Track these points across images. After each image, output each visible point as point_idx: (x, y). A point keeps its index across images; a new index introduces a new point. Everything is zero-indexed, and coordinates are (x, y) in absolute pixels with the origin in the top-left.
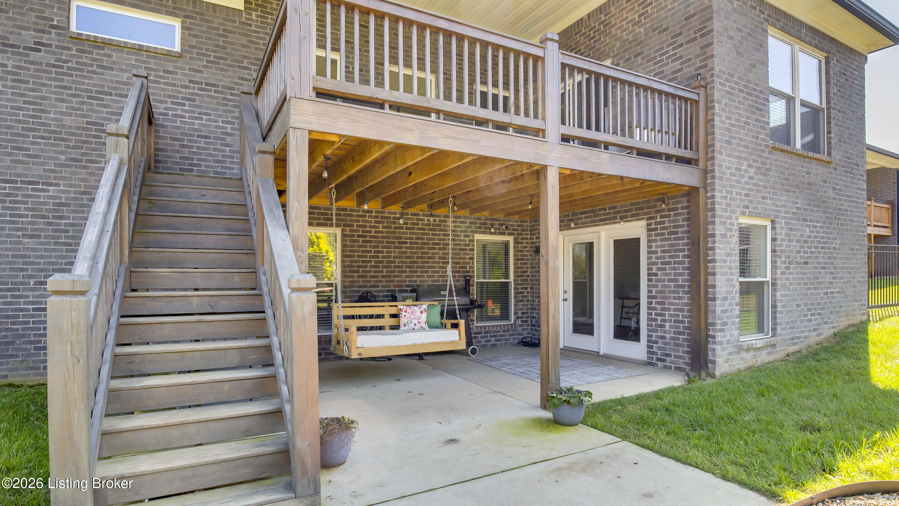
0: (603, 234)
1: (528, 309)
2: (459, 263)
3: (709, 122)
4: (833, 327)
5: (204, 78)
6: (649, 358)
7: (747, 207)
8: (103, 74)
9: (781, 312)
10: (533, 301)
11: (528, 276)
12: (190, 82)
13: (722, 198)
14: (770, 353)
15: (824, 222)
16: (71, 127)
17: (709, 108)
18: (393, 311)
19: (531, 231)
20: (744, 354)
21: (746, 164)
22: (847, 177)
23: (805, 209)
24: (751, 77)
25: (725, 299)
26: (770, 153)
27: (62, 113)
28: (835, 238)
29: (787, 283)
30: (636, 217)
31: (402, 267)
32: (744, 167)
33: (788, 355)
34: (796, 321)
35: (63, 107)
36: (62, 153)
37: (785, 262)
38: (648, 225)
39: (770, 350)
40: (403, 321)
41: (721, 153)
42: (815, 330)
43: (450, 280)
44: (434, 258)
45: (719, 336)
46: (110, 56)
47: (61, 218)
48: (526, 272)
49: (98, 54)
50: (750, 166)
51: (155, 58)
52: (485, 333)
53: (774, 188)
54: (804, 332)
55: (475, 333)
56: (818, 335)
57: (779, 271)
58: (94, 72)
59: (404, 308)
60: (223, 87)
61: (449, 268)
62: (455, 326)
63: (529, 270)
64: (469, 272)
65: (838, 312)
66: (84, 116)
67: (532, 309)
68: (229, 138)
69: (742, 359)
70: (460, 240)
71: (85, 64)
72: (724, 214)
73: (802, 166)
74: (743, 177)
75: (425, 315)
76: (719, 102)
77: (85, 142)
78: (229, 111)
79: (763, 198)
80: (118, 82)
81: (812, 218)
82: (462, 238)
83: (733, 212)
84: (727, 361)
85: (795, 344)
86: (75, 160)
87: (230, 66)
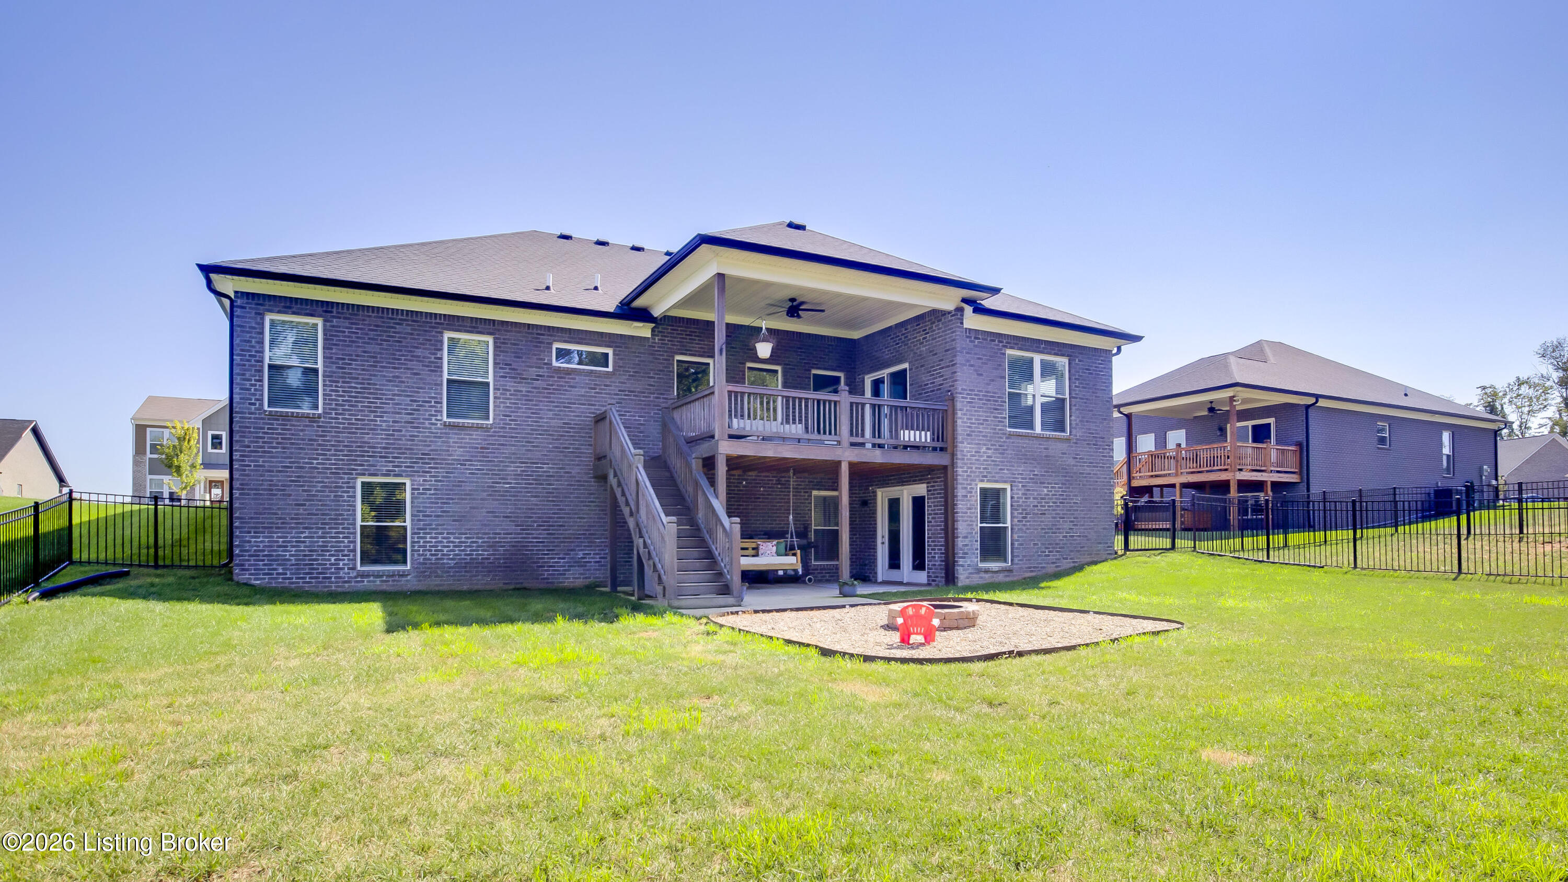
0: (905, 492)
1: (857, 552)
2: (800, 514)
3: (954, 422)
4: (1073, 562)
5: (628, 387)
6: (928, 580)
7: (985, 477)
8: (571, 391)
9: (1017, 548)
10: (861, 545)
11: (857, 524)
12: (620, 391)
13: (963, 472)
14: (1007, 576)
15: (1062, 484)
16: (555, 427)
17: (954, 413)
18: (754, 545)
19: (859, 487)
20: (982, 575)
21: (984, 448)
22: (1090, 448)
23: (1042, 475)
24: (990, 388)
25: (966, 537)
26: (1007, 438)
27: (550, 418)
28: (1076, 496)
29: (1024, 528)
30: (921, 481)
31: (757, 516)
32: (984, 449)
33: (1025, 579)
34: (1034, 556)
35: (550, 414)
36: (550, 443)
37: (1021, 513)
38: (928, 487)
39: (1006, 574)
40: (761, 552)
41: (962, 443)
42: (1053, 563)
43: (792, 527)
44: (780, 510)
45: (961, 562)
46: (574, 379)
47: (550, 485)
48: (855, 521)
49: (569, 378)
50: (988, 449)
51: (599, 377)
52: (821, 570)
53: (1010, 462)
54: (1041, 564)
55: (813, 570)
56: (1057, 567)
57: (1016, 520)
58: (566, 390)
59: (761, 543)
60: (639, 392)
61: (791, 517)
62: (794, 555)
63: (858, 520)
64: (807, 521)
65: (1078, 551)
66: (562, 419)
67: (860, 551)
68: (642, 427)
69: (982, 578)
70: (800, 496)
71: (562, 386)
72: (965, 482)
73: (1040, 444)
74: (982, 456)
75: (775, 548)
76: (961, 410)
77: (562, 436)
78: (642, 409)
79: (1001, 469)
80: (579, 395)
81: (1050, 481)
82: (803, 494)
83: (974, 480)
84: (968, 578)
85: (1032, 571)
86: (557, 447)
87: (642, 377)
